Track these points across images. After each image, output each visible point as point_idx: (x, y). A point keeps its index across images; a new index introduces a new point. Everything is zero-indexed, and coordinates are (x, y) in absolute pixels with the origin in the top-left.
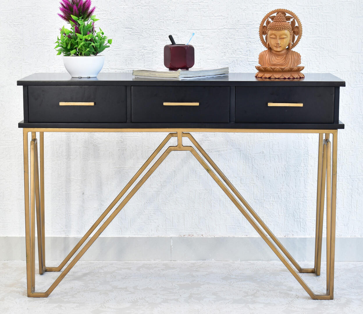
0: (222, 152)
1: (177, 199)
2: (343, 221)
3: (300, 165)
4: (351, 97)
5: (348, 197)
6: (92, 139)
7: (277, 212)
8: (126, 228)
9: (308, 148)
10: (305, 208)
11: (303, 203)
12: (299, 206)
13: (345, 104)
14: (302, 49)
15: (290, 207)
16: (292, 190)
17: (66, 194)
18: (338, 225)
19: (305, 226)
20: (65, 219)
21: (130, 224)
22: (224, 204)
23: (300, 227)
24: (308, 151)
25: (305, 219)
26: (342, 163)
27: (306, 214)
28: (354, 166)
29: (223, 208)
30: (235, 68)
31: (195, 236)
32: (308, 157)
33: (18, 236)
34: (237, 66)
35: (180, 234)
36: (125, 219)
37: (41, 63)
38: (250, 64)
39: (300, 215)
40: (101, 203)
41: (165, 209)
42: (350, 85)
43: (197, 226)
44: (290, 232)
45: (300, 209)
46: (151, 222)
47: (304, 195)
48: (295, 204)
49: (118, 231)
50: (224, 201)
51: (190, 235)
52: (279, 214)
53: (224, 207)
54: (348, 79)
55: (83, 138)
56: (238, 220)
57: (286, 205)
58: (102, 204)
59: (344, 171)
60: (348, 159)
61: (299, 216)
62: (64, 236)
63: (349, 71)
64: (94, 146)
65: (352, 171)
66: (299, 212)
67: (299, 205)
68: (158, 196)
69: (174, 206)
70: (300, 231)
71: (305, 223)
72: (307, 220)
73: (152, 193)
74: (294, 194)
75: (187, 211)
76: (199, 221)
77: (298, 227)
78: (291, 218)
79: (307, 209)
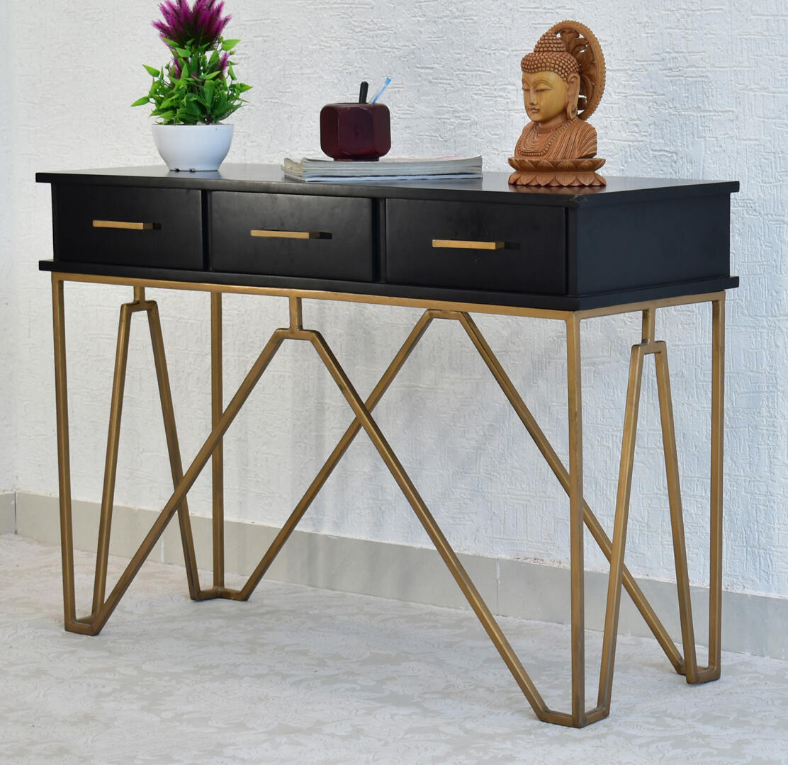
0: (600, 367)
1: (514, 470)
3: (759, 413)
6: (362, 318)
9: (776, 371)
10: (771, 524)
11: (766, 508)
12: (757, 517)
14: (764, 122)
15: (738, 515)
16: (742, 474)
17: (316, 436)
19: (771, 569)
22: (605, 492)
23: (758, 569)
24: (776, 378)
25: (770, 550)
27: (772, 539)
29: (600, 503)
30: (626, 165)
31: (548, 563)
32: (778, 395)
34: (630, 160)
35: (518, 555)
38: (655, 157)
41: (490, 491)
43: (551, 540)
44: (737, 579)
45: (758, 522)
46: (464, 518)
47: (767, 489)
48: (747, 509)
49: (405, 532)
50: (604, 485)
51: (537, 560)
53: (604, 501)
55: (346, 315)
57: (730, 511)
58: (377, 467)
61: (757, 541)
62: (311, 530)
64: (365, 333)
66: (758, 532)
67: (756, 513)
68: (478, 460)
69: (508, 487)
70: (760, 579)
71: (769, 561)
72: (775, 553)
73: (467, 451)
74: (747, 484)
75: (532, 500)
76: (555, 527)
77: (754, 569)
78: (741, 544)
79: (774, 525)
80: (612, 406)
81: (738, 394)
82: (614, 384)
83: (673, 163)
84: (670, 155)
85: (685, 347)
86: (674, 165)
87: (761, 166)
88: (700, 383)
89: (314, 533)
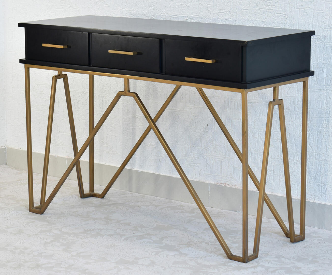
0: (253, 104)
1: (216, 146)
3: (322, 126)
9: (329, 108)
10: (327, 173)
11: (325, 166)
12: (320, 170)
14: (325, 3)
15: (312, 169)
16: (314, 152)
17: (132, 129)
19: (326, 192)
22: (255, 157)
23: (321, 192)
24: (329, 112)
25: (326, 184)
27: (327, 179)
30: (265, 19)
31: (230, 186)
32: (330, 119)
34: (267, 17)
35: (218, 182)
38: (278, 16)
40: (157, 141)
41: (206, 154)
43: (232, 176)
44: (312, 196)
45: (321, 172)
46: (195, 165)
47: (325, 158)
48: (316, 166)
49: (170, 170)
50: (255, 154)
51: (226, 184)
57: (309, 167)
61: (320, 180)
64: (153, 86)
66: (321, 176)
67: (320, 168)
68: (201, 141)
69: (214, 153)
70: (322, 196)
71: (326, 189)
72: (328, 185)
73: (196, 137)
74: (317, 156)
75: (224, 159)
76: (233, 171)
77: (319, 192)
78: (313, 181)
79: (328, 174)
80: (258, 121)
81: (313, 118)
82: (260, 111)
83: (286, 19)
84: (284, 16)
85: (290, 97)
86: (286, 20)
87: (324, 22)
88: (296, 112)
89: (131, 169)
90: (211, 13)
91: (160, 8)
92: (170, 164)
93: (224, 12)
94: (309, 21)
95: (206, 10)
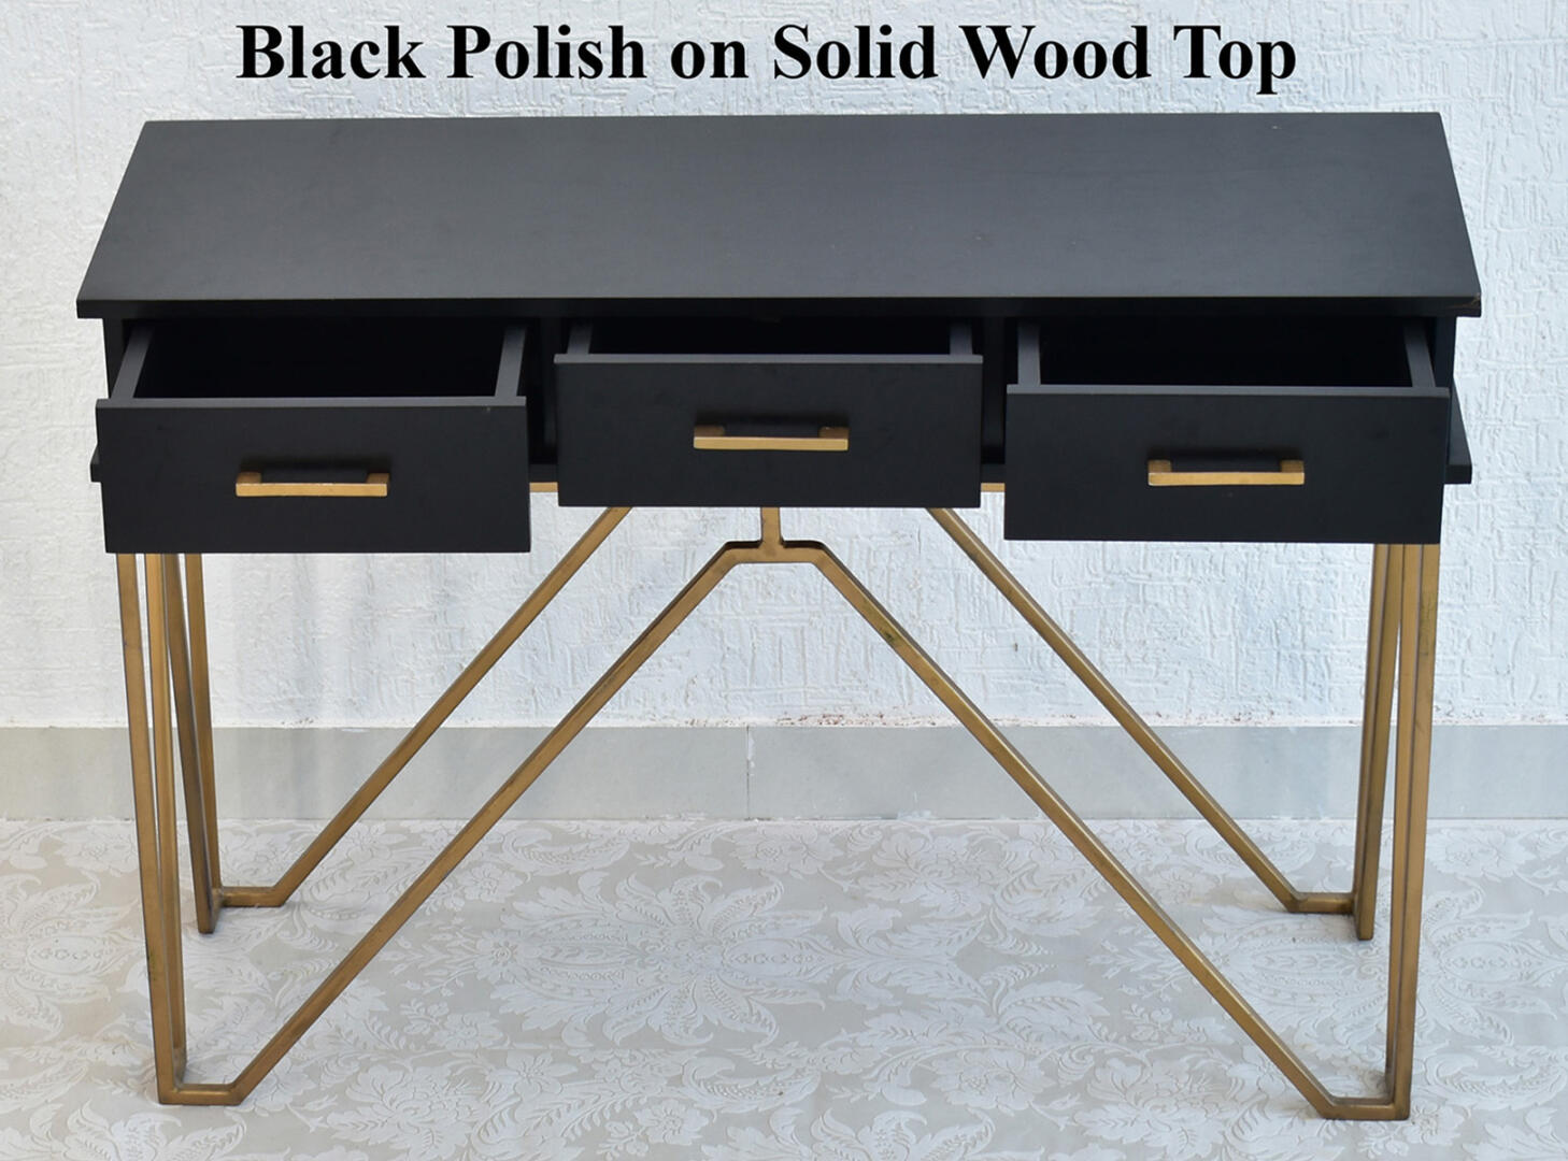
2: (1492, 656)
4: (1545, 146)
5: (1519, 560)
7: (1204, 626)
8: (555, 690)
10: (1329, 607)
11: (1320, 584)
12: (1300, 600)
13: (1518, 179)
15: (1262, 601)
18: (1469, 673)
19: (1327, 679)
20: (295, 656)
21: (569, 672)
22: (977, 590)
23: (1301, 682)
25: (1327, 650)
26: (1493, 422)
27: (1331, 632)
28: (1547, 436)
29: (969, 609)
33: (95, 721)
35: (786, 713)
36: (549, 655)
37: (163, 20)
38: (1091, 15)
39: (1303, 636)
40: (443, 590)
42: (1539, 96)
44: (1259, 702)
45: (1303, 608)
46: (660, 665)
47: (1322, 553)
48: (1282, 589)
49: (519, 701)
50: (976, 579)
51: (830, 716)
52: (1211, 631)
53: (975, 605)
54: (1534, 70)
56: (1035, 654)
57: (1245, 596)
58: (448, 595)
59: (1500, 453)
60: (1519, 408)
61: (1300, 637)
62: (290, 723)
63: (1536, 37)
65: (1537, 453)
66: (1302, 623)
67: (1299, 593)
68: (689, 561)
69: (760, 601)
71: (1324, 668)
72: (1336, 652)
73: (662, 549)
76: (867, 659)
77: (1293, 682)
78: (1267, 646)
79: (1335, 608)
84: (1124, 10)
89: (301, 726)
90: (726, 22)
91: (430, 17)
92: (520, 677)
93: (800, 13)
94: (1249, 23)
95: (699, 10)
